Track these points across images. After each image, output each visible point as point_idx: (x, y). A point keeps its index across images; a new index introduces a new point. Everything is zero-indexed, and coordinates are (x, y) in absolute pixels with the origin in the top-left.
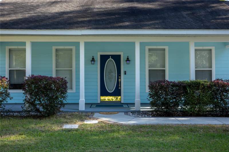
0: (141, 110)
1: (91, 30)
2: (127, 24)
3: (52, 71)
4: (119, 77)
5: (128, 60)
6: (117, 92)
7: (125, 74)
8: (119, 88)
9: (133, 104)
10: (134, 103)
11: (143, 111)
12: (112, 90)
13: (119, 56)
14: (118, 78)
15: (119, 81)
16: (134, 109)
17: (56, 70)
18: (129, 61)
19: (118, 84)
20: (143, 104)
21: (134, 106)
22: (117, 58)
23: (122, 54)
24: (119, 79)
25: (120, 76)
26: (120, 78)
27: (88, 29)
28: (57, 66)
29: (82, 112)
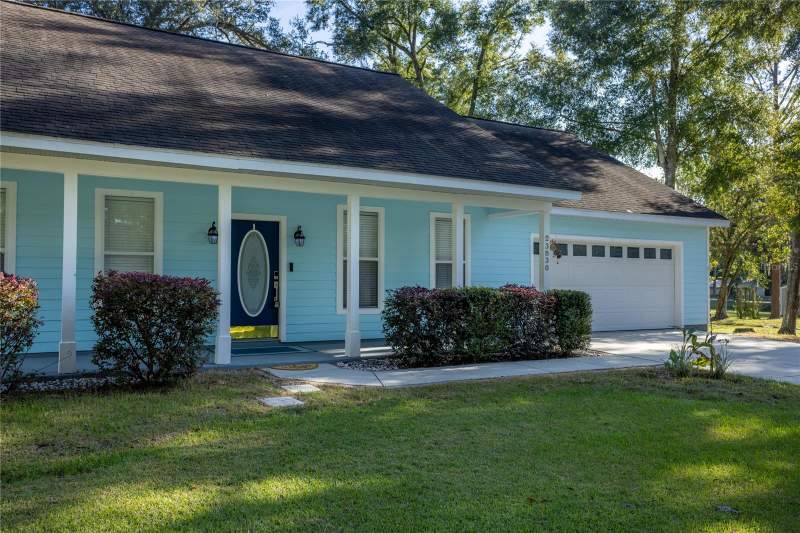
0: (362, 355)
1: (263, 160)
2: (331, 151)
3: (93, 258)
4: (275, 278)
5: (298, 235)
6: (270, 315)
7: (291, 269)
8: (276, 306)
9: (340, 343)
10: (344, 341)
11: (366, 358)
12: (257, 311)
13: (276, 225)
14: (272, 280)
15: (276, 287)
16: (343, 354)
17: (106, 256)
18: (303, 238)
19: (274, 293)
20: (365, 342)
21: (343, 347)
22: (270, 230)
23: (283, 220)
24: (276, 283)
25: (277, 274)
26: (278, 280)
27: (253, 156)
28: (108, 245)
29: (225, 368)
